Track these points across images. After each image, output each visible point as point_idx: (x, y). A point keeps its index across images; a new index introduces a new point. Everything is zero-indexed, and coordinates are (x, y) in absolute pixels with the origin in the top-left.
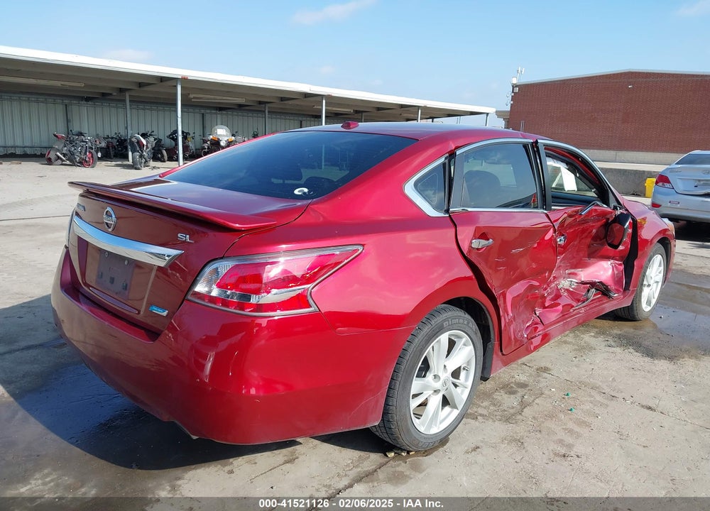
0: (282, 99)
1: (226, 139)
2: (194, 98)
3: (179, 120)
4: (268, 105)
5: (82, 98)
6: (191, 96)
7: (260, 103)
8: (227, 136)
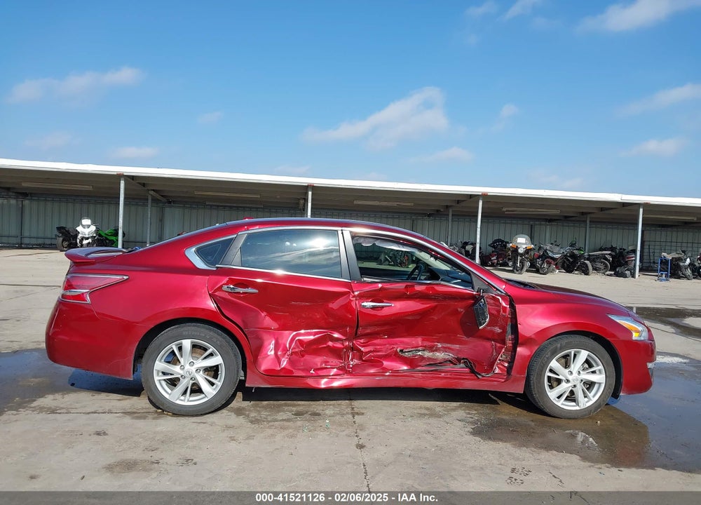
0: (602, 209)
1: (524, 246)
2: (507, 211)
3: (479, 230)
4: (589, 216)
5: (425, 215)
6: (504, 209)
7: (583, 214)
8: (526, 244)
